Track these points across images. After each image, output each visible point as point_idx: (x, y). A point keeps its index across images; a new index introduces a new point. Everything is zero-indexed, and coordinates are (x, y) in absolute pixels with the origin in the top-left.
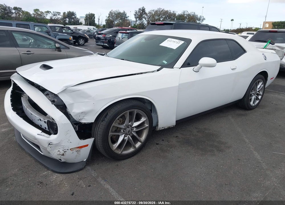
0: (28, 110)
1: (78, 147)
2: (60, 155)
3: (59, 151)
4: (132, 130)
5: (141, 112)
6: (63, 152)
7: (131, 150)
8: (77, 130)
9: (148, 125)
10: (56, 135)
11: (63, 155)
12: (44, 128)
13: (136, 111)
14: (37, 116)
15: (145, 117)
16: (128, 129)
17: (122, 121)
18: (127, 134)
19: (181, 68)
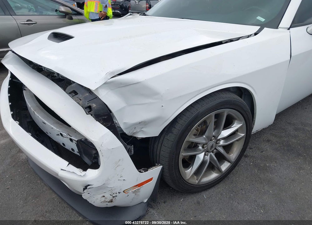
0: (38, 115)
1: (136, 186)
2: (107, 202)
3: (104, 196)
4: (217, 143)
5: (233, 113)
6: (111, 197)
7: (214, 175)
8: (133, 153)
9: (243, 135)
10: (97, 170)
11: (111, 201)
12: (71, 150)
13: (226, 112)
14: (55, 128)
15: (240, 120)
16: (211, 143)
17: (199, 130)
18: (208, 152)
19: (290, 28)
